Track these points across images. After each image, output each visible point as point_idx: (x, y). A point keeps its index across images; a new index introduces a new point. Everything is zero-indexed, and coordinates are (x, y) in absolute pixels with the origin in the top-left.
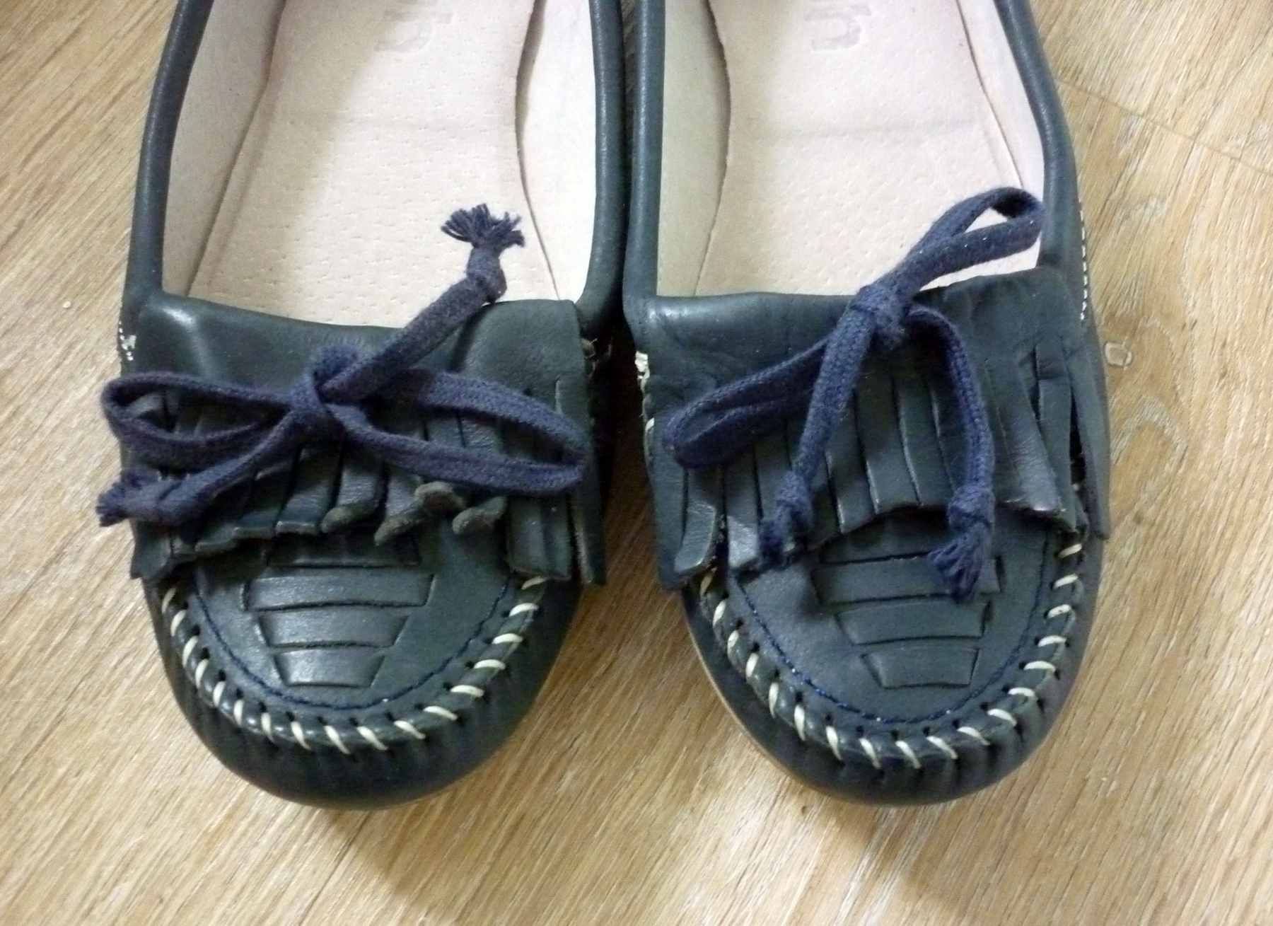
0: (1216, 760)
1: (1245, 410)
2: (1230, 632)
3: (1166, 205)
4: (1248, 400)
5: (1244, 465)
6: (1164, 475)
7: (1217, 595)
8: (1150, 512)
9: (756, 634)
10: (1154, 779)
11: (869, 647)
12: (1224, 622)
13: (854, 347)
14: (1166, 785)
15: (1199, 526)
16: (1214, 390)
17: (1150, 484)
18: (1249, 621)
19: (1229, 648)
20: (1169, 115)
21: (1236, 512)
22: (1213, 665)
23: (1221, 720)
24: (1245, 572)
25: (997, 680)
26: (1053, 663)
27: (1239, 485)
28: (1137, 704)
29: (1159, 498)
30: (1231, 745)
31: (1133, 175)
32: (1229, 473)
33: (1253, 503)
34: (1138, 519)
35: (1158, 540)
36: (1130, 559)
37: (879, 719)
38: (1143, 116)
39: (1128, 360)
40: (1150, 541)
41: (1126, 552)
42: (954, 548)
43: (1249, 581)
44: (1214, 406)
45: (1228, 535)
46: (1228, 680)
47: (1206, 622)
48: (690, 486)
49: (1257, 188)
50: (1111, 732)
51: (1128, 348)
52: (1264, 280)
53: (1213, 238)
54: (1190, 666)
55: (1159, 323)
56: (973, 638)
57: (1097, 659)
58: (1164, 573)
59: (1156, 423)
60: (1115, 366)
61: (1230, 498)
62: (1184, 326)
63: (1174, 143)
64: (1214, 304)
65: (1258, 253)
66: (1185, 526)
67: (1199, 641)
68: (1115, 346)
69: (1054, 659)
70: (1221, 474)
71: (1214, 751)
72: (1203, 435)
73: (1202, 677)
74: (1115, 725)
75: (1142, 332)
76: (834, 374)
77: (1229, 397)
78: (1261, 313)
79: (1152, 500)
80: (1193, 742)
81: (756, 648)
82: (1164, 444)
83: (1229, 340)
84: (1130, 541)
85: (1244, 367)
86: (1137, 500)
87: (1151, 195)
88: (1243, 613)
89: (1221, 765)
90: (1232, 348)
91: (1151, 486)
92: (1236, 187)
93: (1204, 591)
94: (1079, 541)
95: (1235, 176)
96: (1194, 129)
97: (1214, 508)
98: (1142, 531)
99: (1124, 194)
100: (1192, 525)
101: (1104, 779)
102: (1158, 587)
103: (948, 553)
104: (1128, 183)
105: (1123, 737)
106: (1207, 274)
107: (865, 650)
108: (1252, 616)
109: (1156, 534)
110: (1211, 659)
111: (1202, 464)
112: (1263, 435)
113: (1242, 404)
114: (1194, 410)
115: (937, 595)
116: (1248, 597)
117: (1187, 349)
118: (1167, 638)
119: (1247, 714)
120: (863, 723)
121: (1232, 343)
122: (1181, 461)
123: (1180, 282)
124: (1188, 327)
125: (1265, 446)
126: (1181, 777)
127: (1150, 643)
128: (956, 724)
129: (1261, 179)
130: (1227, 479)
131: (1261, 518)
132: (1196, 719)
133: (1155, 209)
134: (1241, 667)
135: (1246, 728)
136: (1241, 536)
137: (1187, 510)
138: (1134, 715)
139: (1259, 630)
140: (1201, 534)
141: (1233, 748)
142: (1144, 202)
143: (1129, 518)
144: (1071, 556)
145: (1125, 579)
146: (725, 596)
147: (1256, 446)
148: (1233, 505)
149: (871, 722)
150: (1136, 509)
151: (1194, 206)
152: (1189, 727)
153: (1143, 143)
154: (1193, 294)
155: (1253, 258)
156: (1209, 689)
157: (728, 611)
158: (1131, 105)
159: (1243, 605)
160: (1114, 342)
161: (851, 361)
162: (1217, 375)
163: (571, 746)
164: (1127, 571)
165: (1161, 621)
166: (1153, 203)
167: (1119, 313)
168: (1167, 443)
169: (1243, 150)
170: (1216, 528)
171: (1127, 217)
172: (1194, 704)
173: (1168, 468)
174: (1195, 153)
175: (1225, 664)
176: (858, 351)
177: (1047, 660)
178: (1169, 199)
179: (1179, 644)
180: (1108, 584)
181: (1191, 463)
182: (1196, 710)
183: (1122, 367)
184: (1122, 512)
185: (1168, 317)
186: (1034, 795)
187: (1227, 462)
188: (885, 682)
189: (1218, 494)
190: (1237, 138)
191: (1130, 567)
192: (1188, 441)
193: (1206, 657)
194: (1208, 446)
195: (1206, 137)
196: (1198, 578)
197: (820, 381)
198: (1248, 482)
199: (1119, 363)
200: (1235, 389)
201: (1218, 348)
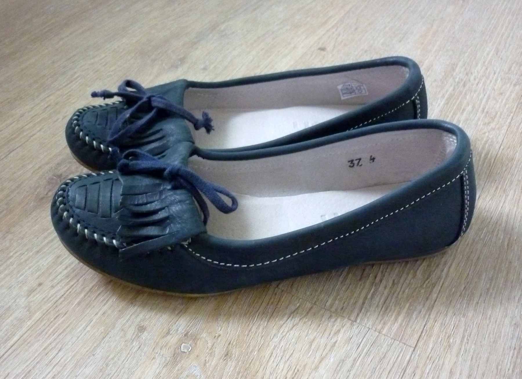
1: (232, 369)
4: (234, 364)
16: (221, 361)
39: (190, 350)
44: (219, 367)
51: (190, 345)
64: (229, 329)
68: (186, 345)
75: (198, 339)
85: (236, 352)
90: (232, 345)
113: (231, 366)
114: (211, 369)
121: (233, 342)
154: (222, 325)
162: (224, 356)
167: (191, 332)
183: (186, 353)
185: (210, 333)
199: (186, 351)
200: (230, 361)
201: (227, 345)
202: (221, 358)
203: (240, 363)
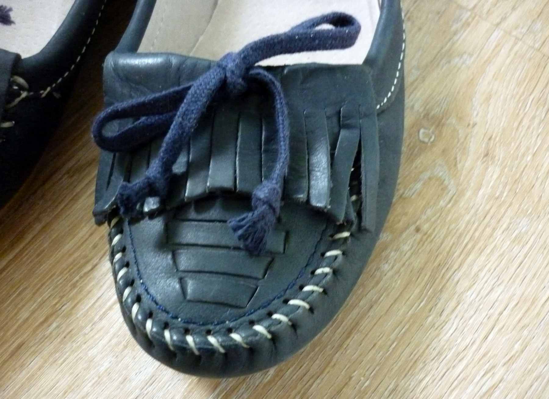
0: (434, 378)
1: (495, 176)
2: (458, 303)
3: (473, 59)
4: (498, 170)
5: (488, 207)
6: (439, 207)
7: (456, 280)
8: (425, 227)
9: (130, 256)
10: (393, 383)
11: (186, 274)
12: (456, 297)
13: (208, 87)
14: (399, 388)
15: (453, 239)
16: (479, 163)
17: (429, 210)
18: (472, 299)
19: (456, 312)
20: (485, 11)
21: (477, 234)
22: (444, 321)
23: (441, 355)
24: (475, 269)
25: (265, 307)
26: (308, 303)
27: (482, 219)
28: (393, 337)
29: (433, 219)
30: (444, 371)
31: (458, 40)
32: (477, 211)
33: (488, 230)
34: (418, 230)
35: (426, 243)
36: (408, 251)
37: (180, 320)
38: (470, 10)
39: (432, 140)
40: (421, 243)
41: (406, 248)
42: (243, 219)
43: (476, 275)
44: (477, 172)
45: (469, 246)
46: (451, 331)
47: (445, 296)
48: (115, 165)
49: (528, 56)
50: (373, 351)
51: (433, 133)
52: (521, 107)
53: (496, 80)
54: (430, 319)
55: (454, 122)
56: (257, 279)
57: (375, 307)
58: (426, 263)
59: (440, 177)
60: (424, 142)
61: (475, 225)
62: (469, 125)
63: (485, 26)
64: (489, 116)
65: (522, 90)
66: (445, 237)
67: (439, 305)
68: (427, 131)
69: (308, 300)
70: (473, 211)
71: (432, 372)
72: (466, 188)
73: (436, 327)
74: (377, 347)
75: (443, 125)
76: (192, 101)
77: (487, 168)
78: (516, 124)
79: (428, 220)
80: (421, 365)
81: (127, 265)
82: (442, 189)
83: (493, 137)
84: (410, 242)
85: (500, 153)
86: (419, 218)
87: (465, 52)
88: (469, 293)
89: (436, 381)
90: (494, 141)
91: (429, 212)
92: (516, 54)
93: (447, 277)
94: (348, 231)
95: (516, 48)
96: (498, 20)
97: (464, 230)
98: (419, 236)
99: (450, 50)
100: (449, 238)
101: (362, 378)
102: (422, 269)
103: (240, 221)
104: (453, 44)
105: (380, 355)
106: (488, 99)
107: (183, 275)
108: (474, 296)
109: (427, 239)
110: (443, 318)
111: (462, 204)
112: (502, 193)
113: (494, 172)
114: (464, 172)
115: (237, 248)
116: (474, 284)
117: (468, 138)
118: (420, 301)
119: (459, 354)
120: (169, 320)
121: (496, 137)
122: (450, 201)
123: (472, 100)
124: (471, 126)
125: (503, 199)
126: (410, 385)
127: (408, 303)
128: (230, 330)
129: (531, 52)
130: (476, 213)
131: (491, 240)
132: (427, 351)
133: (466, 60)
134: (460, 325)
135: (456, 361)
136: (477, 247)
137: (448, 228)
138: (389, 343)
139: (476, 305)
140: (453, 244)
141: (446, 372)
142: (461, 55)
143: (413, 228)
144: (340, 239)
145: (401, 263)
146: (121, 232)
147: (497, 198)
148: (476, 230)
149: (174, 321)
150: (418, 223)
151: (488, 62)
152: (421, 356)
153: (467, 24)
154: (478, 109)
155: (517, 93)
156: (438, 335)
157: (120, 241)
158: (465, 4)
159: (470, 288)
160: (425, 128)
161: (203, 95)
162: (482, 155)
163: (60, 309)
164: (404, 259)
165: (417, 291)
166: (465, 56)
167: (433, 113)
168: (444, 189)
169: (523, 36)
170: (463, 241)
171: (449, 62)
172: (428, 342)
173: (442, 203)
174: (495, 33)
175: (452, 321)
176: (210, 89)
177: (303, 300)
178: (475, 56)
179: (425, 306)
180: (391, 265)
181: (456, 202)
182: (428, 346)
183: (427, 143)
184: (408, 224)
185: (460, 119)
186: (318, 381)
187: (478, 204)
188: (188, 297)
189: (468, 222)
190: (522, 28)
191: (407, 256)
192: (457, 190)
193: (441, 315)
194: (468, 194)
195: (504, 25)
196: (446, 269)
197: (183, 105)
198: (488, 217)
199: (426, 140)
200: (492, 164)
201: (486, 140)
202: (478, 159)
203: (506, 169)
